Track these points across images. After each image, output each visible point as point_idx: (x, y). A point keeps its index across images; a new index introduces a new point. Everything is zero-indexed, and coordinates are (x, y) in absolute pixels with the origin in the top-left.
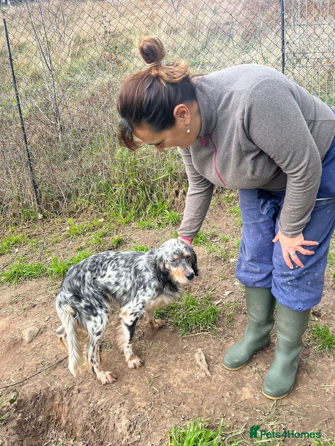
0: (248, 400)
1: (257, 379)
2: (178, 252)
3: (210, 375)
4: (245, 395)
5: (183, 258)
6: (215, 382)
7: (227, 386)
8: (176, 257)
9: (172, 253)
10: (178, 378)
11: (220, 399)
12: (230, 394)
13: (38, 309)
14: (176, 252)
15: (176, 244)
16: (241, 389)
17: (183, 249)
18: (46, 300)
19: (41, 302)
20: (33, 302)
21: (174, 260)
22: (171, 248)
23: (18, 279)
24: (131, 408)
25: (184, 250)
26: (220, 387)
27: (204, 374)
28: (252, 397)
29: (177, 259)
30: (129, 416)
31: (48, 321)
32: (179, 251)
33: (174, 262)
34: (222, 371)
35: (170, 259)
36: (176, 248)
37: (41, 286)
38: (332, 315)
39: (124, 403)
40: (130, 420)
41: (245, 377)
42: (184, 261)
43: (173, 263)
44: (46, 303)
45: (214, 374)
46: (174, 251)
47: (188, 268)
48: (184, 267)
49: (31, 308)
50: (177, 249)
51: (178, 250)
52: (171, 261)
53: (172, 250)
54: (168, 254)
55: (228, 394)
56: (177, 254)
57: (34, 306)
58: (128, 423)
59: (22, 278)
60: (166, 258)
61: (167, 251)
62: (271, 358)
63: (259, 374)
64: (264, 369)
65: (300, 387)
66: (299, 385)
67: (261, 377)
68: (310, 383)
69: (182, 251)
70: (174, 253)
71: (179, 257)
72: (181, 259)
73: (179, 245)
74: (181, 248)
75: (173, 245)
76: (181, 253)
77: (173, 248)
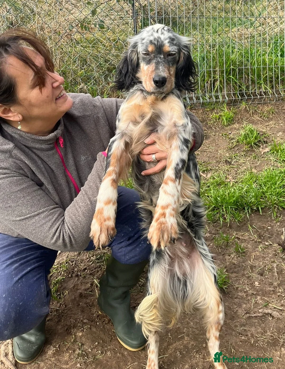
1: (79, 365)
2: (156, 43)
5: (160, 54)
8: (150, 49)
9: (148, 42)
14: (153, 42)
17: (166, 39)
21: (147, 53)
25: (166, 43)
29: (152, 52)
32: (158, 41)
33: (148, 56)
35: (143, 51)
36: (156, 35)
42: (160, 58)
43: (145, 56)
46: (152, 38)
47: (161, 70)
48: (156, 67)
50: (156, 37)
51: (158, 39)
52: (144, 54)
53: (149, 36)
54: (143, 41)
56: (155, 44)
61: (143, 37)
62: (100, 332)
63: (83, 358)
64: (90, 350)
65: (130, 366)
66: (129, 363)
67: (84, 362)
68: (141, 358)
69: (162, 42)
70: (151, 42)
71: (156, 50)
72: (158, 54)
73: (162, 33)
74: (162, 37)
75: (154, 31)
76: (160, 45)
77: (152, 35)
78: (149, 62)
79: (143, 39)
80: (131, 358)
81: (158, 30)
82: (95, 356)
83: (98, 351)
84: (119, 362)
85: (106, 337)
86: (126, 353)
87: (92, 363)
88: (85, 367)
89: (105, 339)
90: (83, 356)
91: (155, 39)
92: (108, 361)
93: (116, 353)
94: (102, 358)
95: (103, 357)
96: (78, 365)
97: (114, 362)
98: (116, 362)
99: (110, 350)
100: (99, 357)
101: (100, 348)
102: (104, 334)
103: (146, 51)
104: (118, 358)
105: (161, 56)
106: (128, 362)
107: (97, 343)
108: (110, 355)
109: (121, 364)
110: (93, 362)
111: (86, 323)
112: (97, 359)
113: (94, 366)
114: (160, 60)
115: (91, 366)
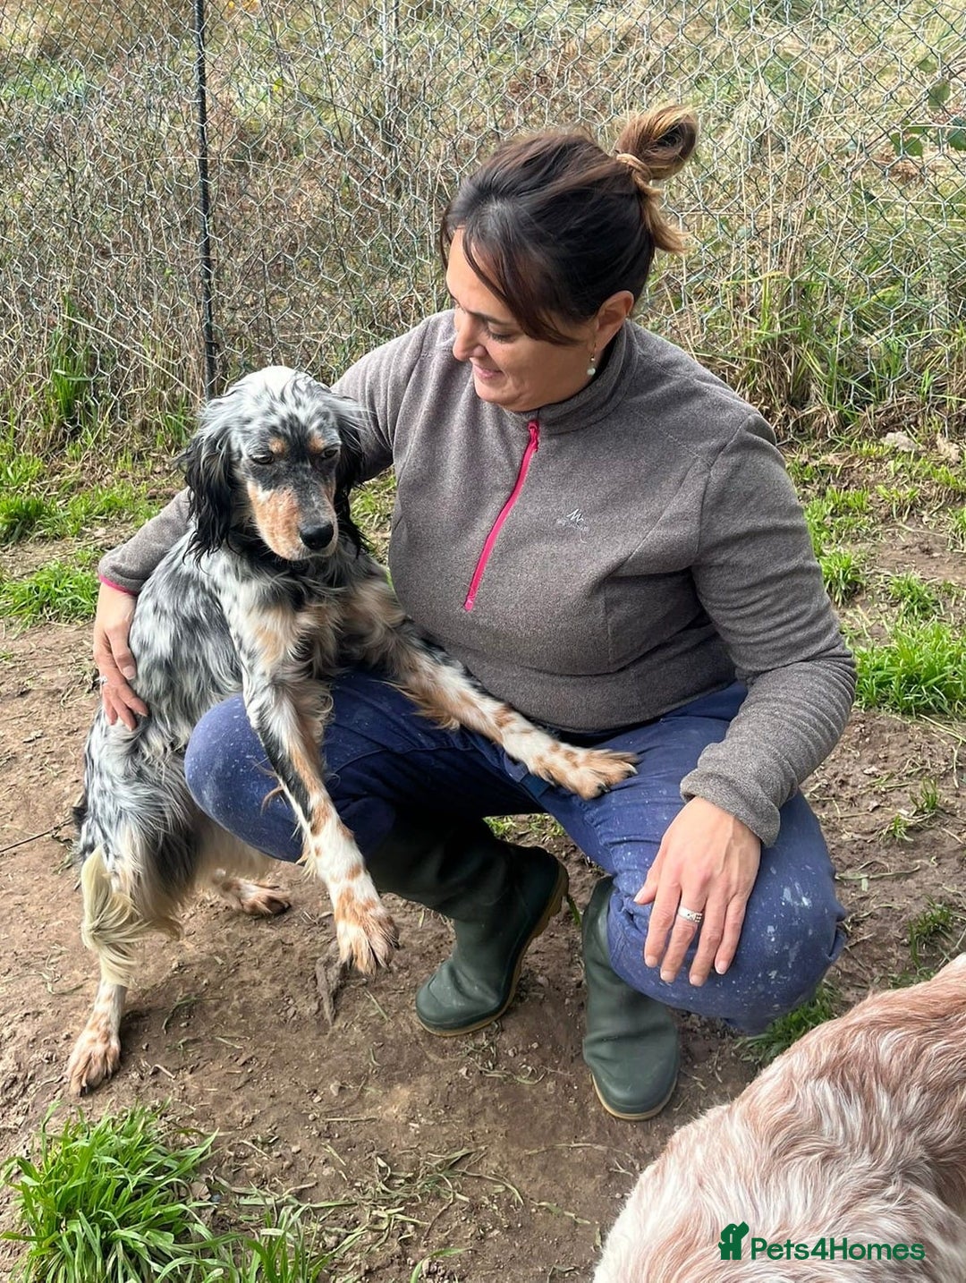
0: (380, 1125)
1: (464, 1073)
2: (288, 432)
3: (328, 1016)
4: (386, 1108)
5: (304, 460)
6: (331, 1040)
7: (354, 1064)
9: (266, 429)
10: (236, 997)
11: (302, 1092)
12: (341, 1088)
13: (29, 705)
14: (280, 429)
15: (288, 396)
16: (390, 1087)
17: (312, 419)
18: (63, 685)
19: (48, 688)
20: (28, 682)
21: (268, 459)
22: (265, 406)
23: (41, 610)
24: (45, 1034)
25: (313, 428)
26: (330, 1062)
27: (315, 1006)
28: (402, 1118)
29: (280, 455)
30: (25, 1051)
31: (31, 745)
32: (292, 428)
33: (267, 466)
34: (374, 1017)
35: (251, 452)
36: (283, 411)
37: (82, 645)
38: (889, 950)
39: (39, 1013)
40: (19, 1064)
41: (432, 1057)
42: (306, 470)
43: (261, 467)
44: (60, 691)
45: (345, 1018)
46: (275, 421)
47: (316, 504)
48: (300, 496)
49: (14, 698)
50: (286, 417)
51: (291, 423)
52: (255, 460)
53: (266, 414)
54: (248, 427)
55: (333, 1088)
56: (285, 435)
57: (23, 694)
58: (11, 1069)
59: (48, 613)
60: (240, 440)
61: (246, 415)
62: (561, 1024)
63: (483, 1062)
64: (511, 1053)
65: (580, 1144)
66: (584, 1138)
67: (481, 1072)
68: (625, 1144)
69: (305, 428)
70: (274, 430)
71: (291, 452)
72: (298, 461)
73: (298, 404)
74: (302, 415)
75: (273, 398)
76: (299, 437)
77: (273, 411)
78: (271, 482)
79: (248, 421)
80: (598, 1129)
81: (282, 394)
82: (515, 1072)
83: (528, 1065)
84: (563, 1120)
85: (566, 1045)
86: (593, 1110)
87: (496, 1083)
88: (475, 1084)
89: (561, 1049)
90: (487, 1056)
91: (284, 422)
92: (536, 1102)
93: (567, 1095)
94: (527, 1088)
95: (533, 1087)
96: (463, 1071)
97: (549, 1114)
98: (552, 1116)
99: (558, 1079)
100: (523, 1080)
101: (537, 1060)
102: (568, 1036)
103: (264, 453)
104: (566, 1109)
105: (305, 466)
106: (585, 1133)
107: (535, 1045)
108: (550, 1090)
109: (565, 1127)
110: (501, 1084)
111: (541, 985)
112: (514, 1083)
113: (497, 1095)
114: (306, 478)
115: (491, 1090)
